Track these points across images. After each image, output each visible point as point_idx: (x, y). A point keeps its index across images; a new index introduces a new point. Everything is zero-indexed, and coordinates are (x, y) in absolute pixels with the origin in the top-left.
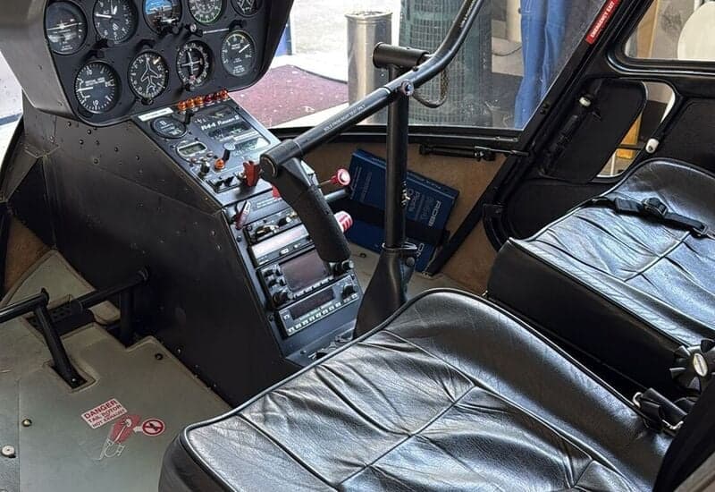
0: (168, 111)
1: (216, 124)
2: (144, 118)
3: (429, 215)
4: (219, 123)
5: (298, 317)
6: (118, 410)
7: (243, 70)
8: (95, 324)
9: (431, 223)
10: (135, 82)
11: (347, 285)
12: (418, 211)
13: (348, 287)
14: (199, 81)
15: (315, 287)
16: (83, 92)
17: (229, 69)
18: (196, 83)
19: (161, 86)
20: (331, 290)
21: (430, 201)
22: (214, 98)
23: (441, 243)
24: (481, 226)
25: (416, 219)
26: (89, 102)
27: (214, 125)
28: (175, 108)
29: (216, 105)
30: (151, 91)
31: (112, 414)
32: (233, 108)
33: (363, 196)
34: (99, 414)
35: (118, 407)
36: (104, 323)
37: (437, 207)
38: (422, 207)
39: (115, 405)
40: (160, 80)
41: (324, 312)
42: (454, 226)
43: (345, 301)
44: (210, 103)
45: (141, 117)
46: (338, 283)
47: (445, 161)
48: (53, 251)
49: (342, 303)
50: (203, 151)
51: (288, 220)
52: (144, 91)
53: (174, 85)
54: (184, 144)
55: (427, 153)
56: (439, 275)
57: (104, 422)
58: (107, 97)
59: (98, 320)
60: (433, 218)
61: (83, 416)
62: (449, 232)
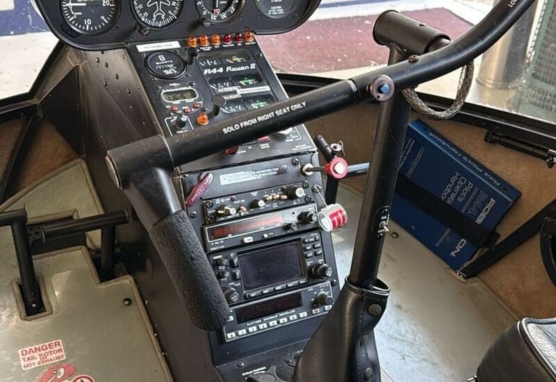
0: (175, 45)
1: (225, 69)
2: (141, 48)
3: (480, 211)
4: (228, 68)
5: (246, 321)
6: (58, 354)
7: (281, 11)
8: (83, 248)
9: (479, 221)
10: (141, 6)
11: (322, 292)
12: (468, 204)
13: (322, 295)
14: (224, 16)
15: (277, 288)
16: (73, 7)
17: (263, 9)
18: (219, 18)
19: (173, 15)
20: (298, 296)
21: (484, 196)
22: (236, 39)
23: (486, 244)
24: (537, 240)
25: (463, 211)
26: (79, 21)
27: (221, 70)
28: (183, 44)
29: (236, 47)
30: (159, 18)
31: (49, 357)
32: (253, 53)
33: (411, 171)
34: (36, 355)
35: (60, 350)
36: (93, 248)
37: (489, 206)
38: (473, 200)
39: (58, 348)
40: (172, 8)
41: (281, 321)
42: (505, 231)
43: (314, 311)
44: (230, 44)
45: (138, 47)
46: (310, 289)
47: (512, 155)
48: (79, 160)
49: (310, 313)
50: (192, 100)
51: (261, 203)
52: (150, 17)
53: (190, 17)
54: (173, 87)
55: (493, 142)
56: (475, 278)
57: (37, 365)
58: (103, 18)
59: (89, 244)
60: (483, 215)
61: (20, 351)
62: (498, 236)
